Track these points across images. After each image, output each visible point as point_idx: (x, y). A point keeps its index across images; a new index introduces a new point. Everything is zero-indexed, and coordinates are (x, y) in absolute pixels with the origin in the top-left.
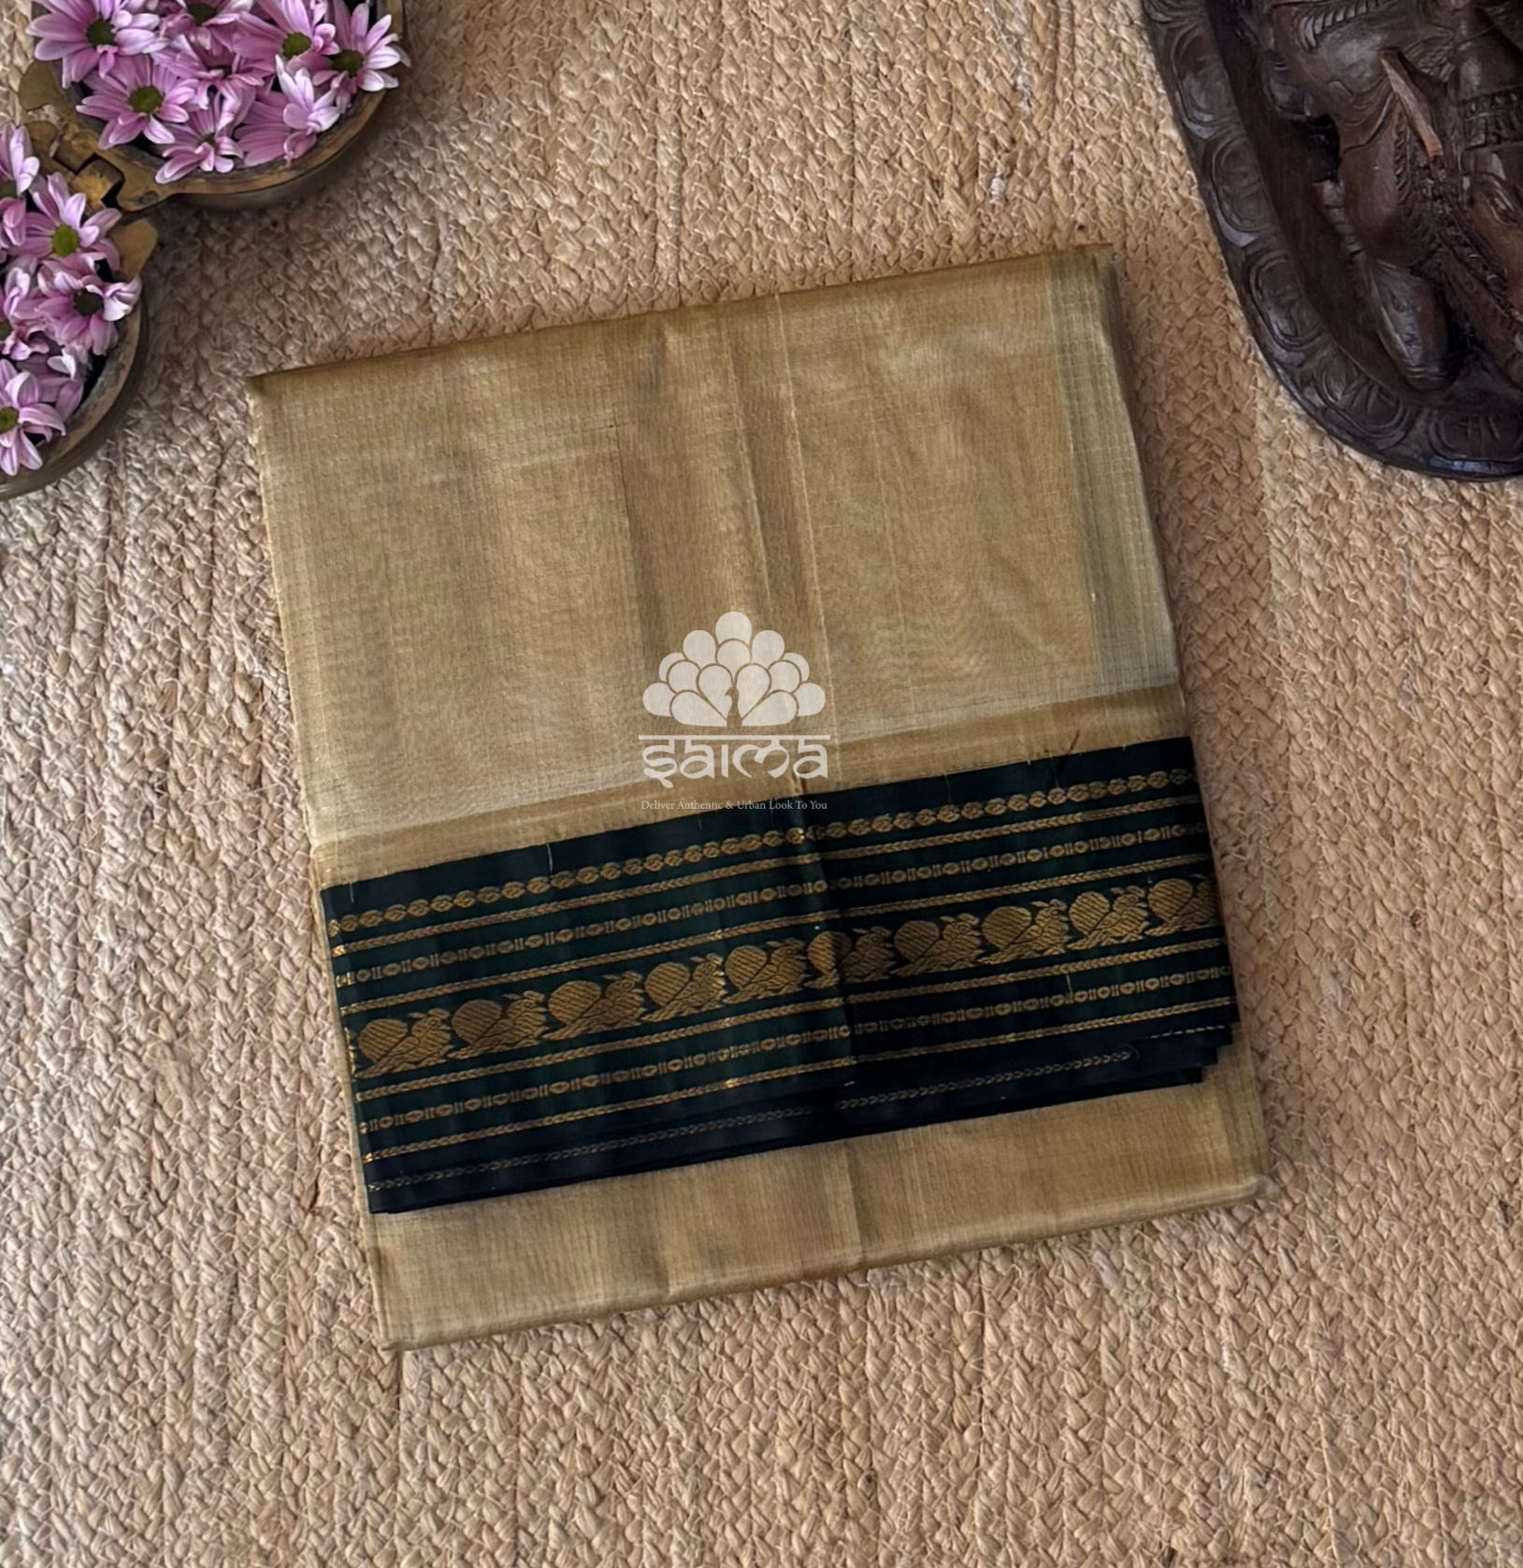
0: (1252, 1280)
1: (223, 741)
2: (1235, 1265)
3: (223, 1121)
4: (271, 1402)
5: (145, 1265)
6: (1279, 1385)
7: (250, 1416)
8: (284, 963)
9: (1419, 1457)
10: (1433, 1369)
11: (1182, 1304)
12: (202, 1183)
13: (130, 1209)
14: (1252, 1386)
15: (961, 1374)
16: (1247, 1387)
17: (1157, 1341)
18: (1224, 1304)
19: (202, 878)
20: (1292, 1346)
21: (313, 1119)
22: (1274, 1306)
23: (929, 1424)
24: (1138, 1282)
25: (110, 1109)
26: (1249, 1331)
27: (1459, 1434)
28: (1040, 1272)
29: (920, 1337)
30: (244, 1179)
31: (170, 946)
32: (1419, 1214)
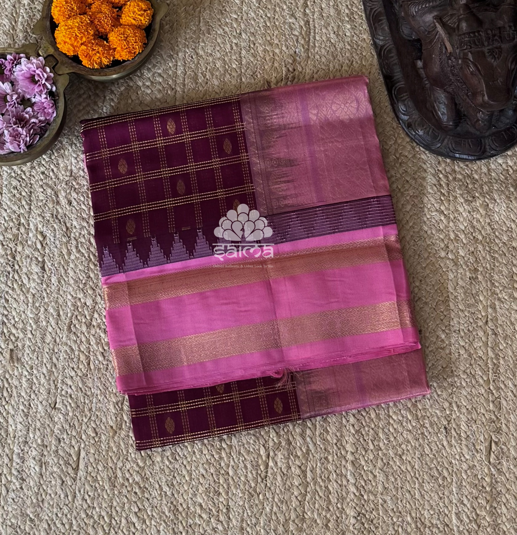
0: (359, 449)
1: (33, 252)
2: (354, 444)
3: (27, 377)
4: (37, 470)
6: (366, 485)
7: (30, 474)
8: (50, 327)
9: (412, 512)
10: (419, 483)
11: (336, 457)
12: (20, 396)
14: (357, 484)
15: (260, 476)
16: (355, 484)
17: (327, 469)
18: (350, 457)
19: (24, 296)
20: (372, 472)
21: (57, 379)
22: (366, 459)
23: (248, 491)
24: (321, 448)
26: (357, 466)
27: (426, 505)
28: (289, 443)
29: (248, 462)
30: (33, 396)
31: (14, 318)
32: (417, 430)
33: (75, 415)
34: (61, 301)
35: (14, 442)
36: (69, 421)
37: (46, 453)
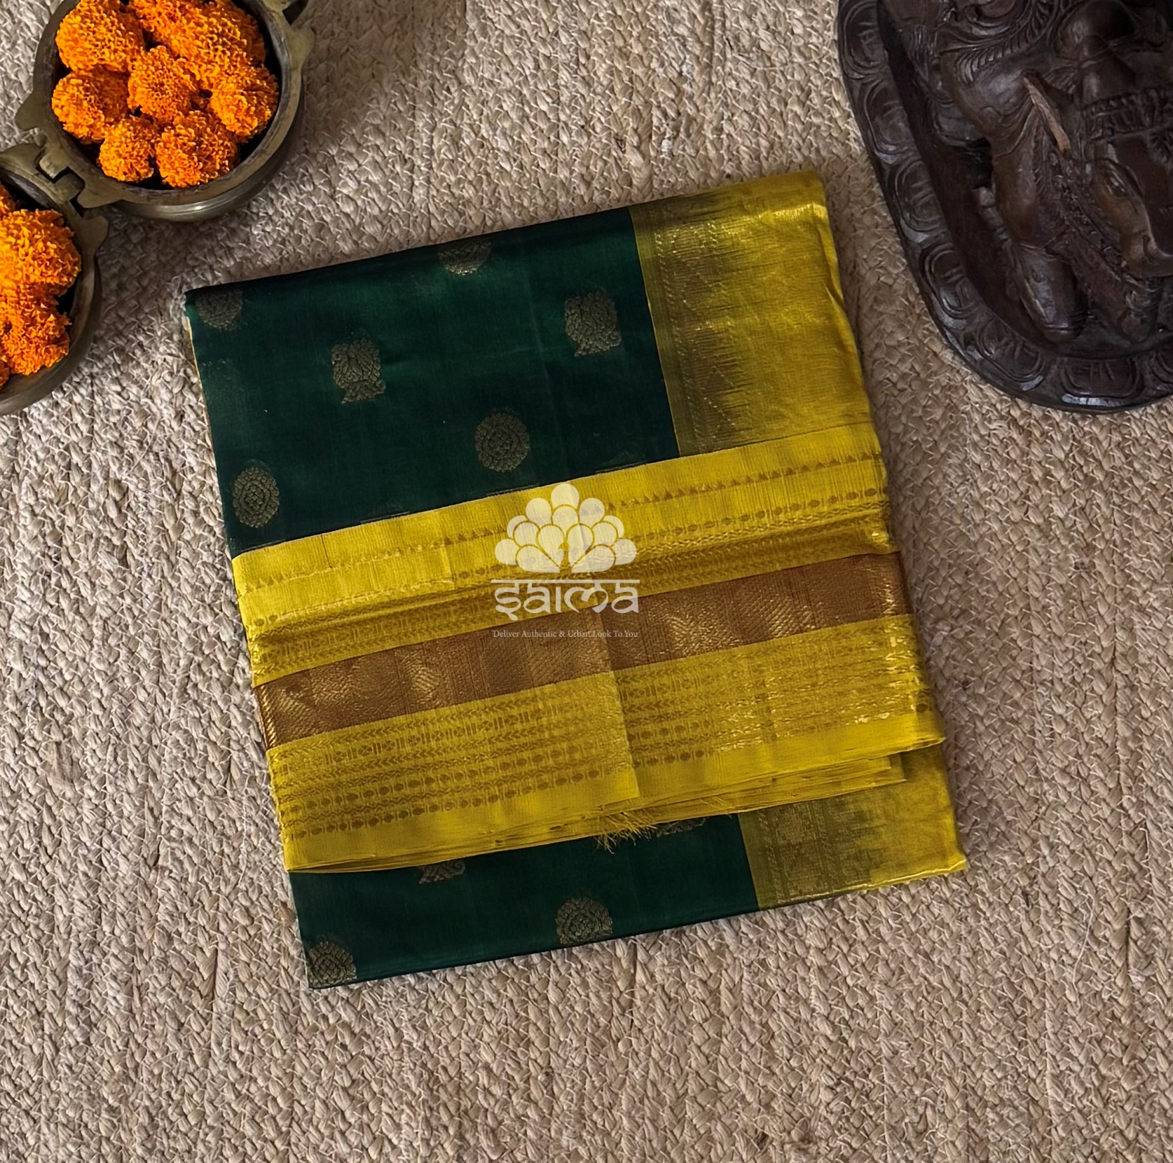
0: (835, 941)
1: (101, 527)
2: (823, 930)
3: (94, 800)
4: (122, 1002)
5: (35, 899)
6: (852, 1017)
7: (106, 1010)
8: (139, 689)
9: (955, 1075)
10: (969, 1012)
11: (783, 959)
12: (78, 842)
13: (27, 859)
14: (832, 1018)
15: (618, 1003)
16: (827, 1018)
17: (764, 985)
18: (814, 959)
19: (84, 625)
20: (864, 989)
21: (158, 803)
22: (851, 960)
23: (593, 1035)
24: (751, 941)
25: (15, 788)
26: (832, 978)
29: (588, 973)
30: (107, 842)
31: (61, 673)
32: (962, 899)
33: (202, 881)
34: (164, 631)
35: (67, 943)
36: (190, 893)
37: (140, 966)
